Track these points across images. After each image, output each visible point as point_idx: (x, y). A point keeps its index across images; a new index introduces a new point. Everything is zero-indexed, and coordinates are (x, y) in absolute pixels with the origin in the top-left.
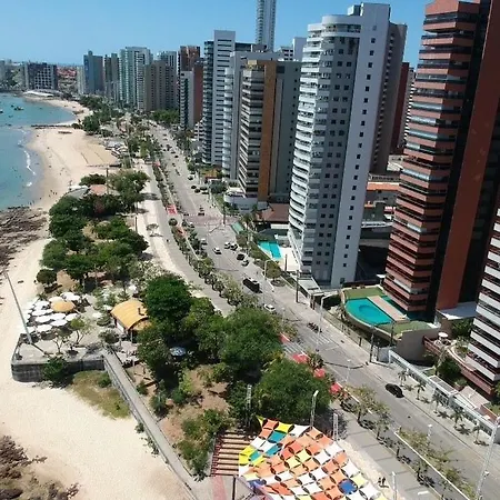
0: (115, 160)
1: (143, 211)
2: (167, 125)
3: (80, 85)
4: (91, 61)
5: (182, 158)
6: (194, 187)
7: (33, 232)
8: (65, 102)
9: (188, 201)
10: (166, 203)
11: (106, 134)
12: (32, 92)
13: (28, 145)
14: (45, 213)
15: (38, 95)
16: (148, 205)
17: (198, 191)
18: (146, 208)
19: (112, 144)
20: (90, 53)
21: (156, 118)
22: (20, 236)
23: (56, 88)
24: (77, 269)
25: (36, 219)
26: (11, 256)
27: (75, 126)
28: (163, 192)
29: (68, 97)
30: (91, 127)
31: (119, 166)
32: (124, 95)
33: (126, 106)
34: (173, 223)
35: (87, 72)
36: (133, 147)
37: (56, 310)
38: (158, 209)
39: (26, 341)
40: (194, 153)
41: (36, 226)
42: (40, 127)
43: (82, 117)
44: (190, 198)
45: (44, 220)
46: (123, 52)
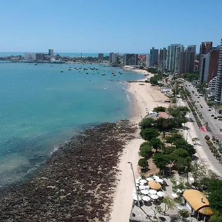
0: (167, 99)
1: (187, 129)
2: (190, 81)
3: (147, 63)
4: (154, 52)
5: (202, 99)
6: (213, 116)
7: (132, 134)
8: (140, 70)
9: (212, 124)
10: (200, 125)
11: (161, 85)
12: (127, 66)
13: (126, 90)
14: (137, 124)
15: (129, 67)
16: (189, 124)
17: (216, 118)
18: (188, 126)
19: (164, 90)
20: (153, 48)
21: (184, 77)
22: (126, 135)
23: (137, 64)
24: (161, 163)
25: (133, 127)
26: (123, 146)
27: (146, 82)
28: (196, 118)
29: (142, 68)
30: (154, 82)
31: (170, 102)
32: (168, 66)
33: (169, 72)
34: (207, 138)
35: (151, 57)
36: (176, 92)
37: (152, 187)
38: (195, 128)
39: (137, 204)
40: (209, 95)
41: (133, 131)
42: (130, 82)
43: (149, 77)
44: (212, 122)
45: (136, 128)
46: (169, 47)
